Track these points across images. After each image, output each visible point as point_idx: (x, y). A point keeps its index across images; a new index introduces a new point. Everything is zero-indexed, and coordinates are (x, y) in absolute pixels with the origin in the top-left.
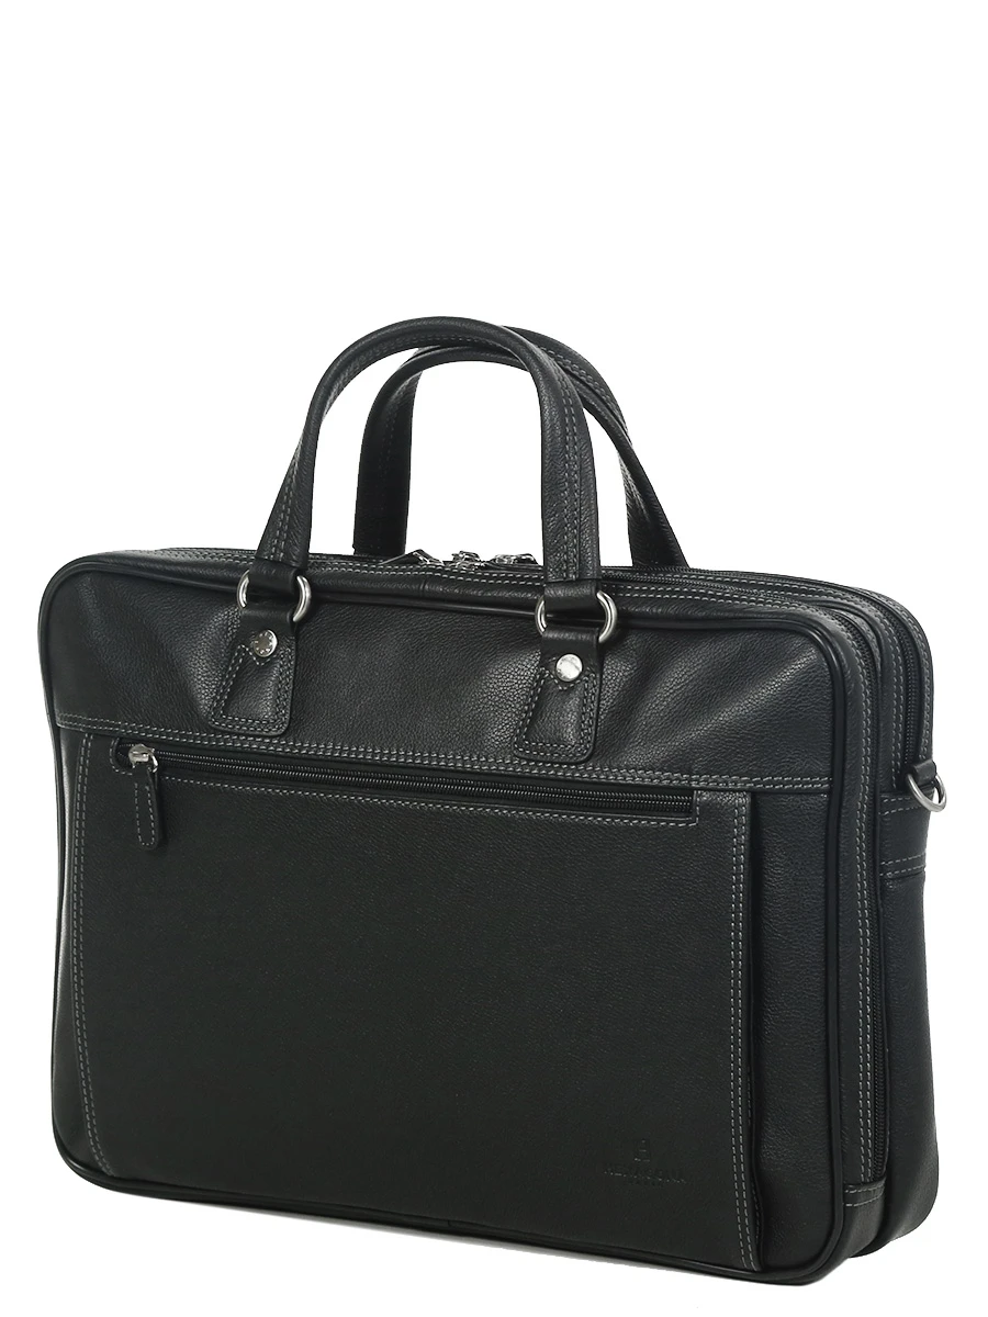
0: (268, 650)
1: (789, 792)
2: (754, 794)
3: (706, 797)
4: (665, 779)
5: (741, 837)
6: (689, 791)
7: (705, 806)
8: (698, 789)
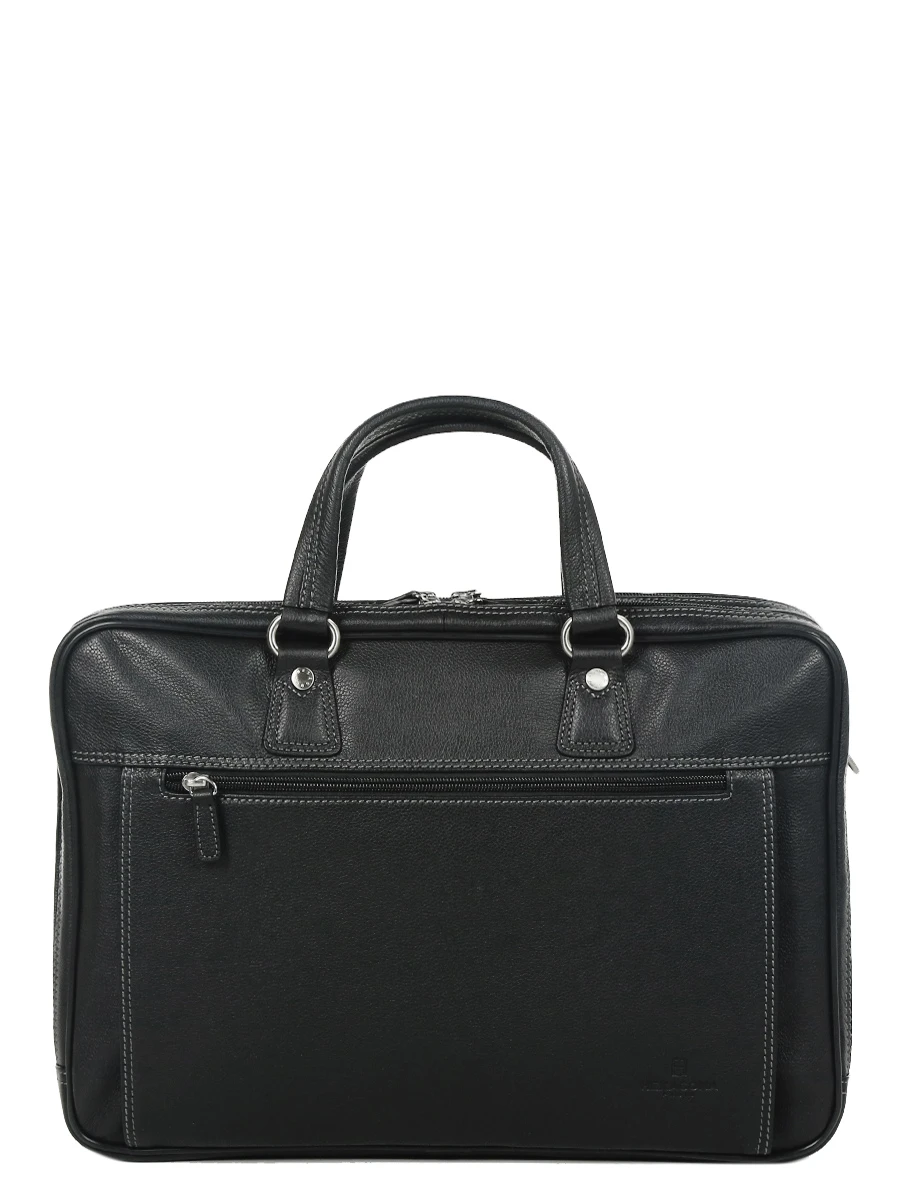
0: (308, 683)
1: (802, 766)
2: (774, 769)
3: (739, 775)
4: (703, 763)
5: (768, 805)
6: (723, 771)
7: (737, 783)
8: (729, 770)
